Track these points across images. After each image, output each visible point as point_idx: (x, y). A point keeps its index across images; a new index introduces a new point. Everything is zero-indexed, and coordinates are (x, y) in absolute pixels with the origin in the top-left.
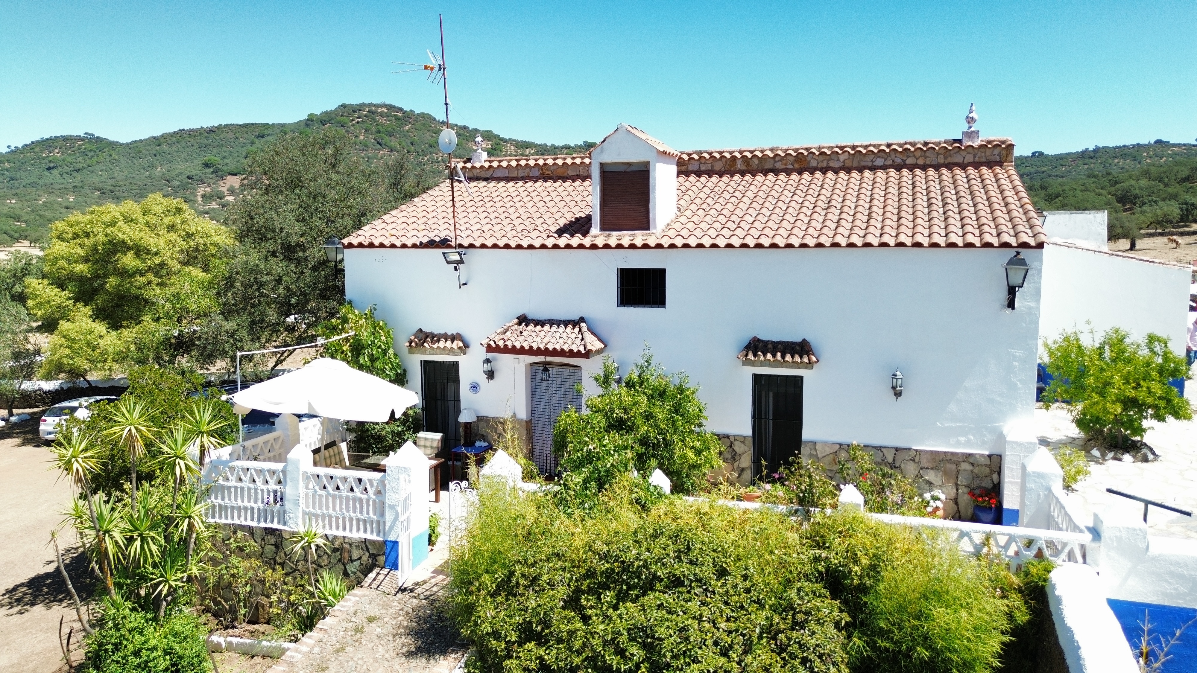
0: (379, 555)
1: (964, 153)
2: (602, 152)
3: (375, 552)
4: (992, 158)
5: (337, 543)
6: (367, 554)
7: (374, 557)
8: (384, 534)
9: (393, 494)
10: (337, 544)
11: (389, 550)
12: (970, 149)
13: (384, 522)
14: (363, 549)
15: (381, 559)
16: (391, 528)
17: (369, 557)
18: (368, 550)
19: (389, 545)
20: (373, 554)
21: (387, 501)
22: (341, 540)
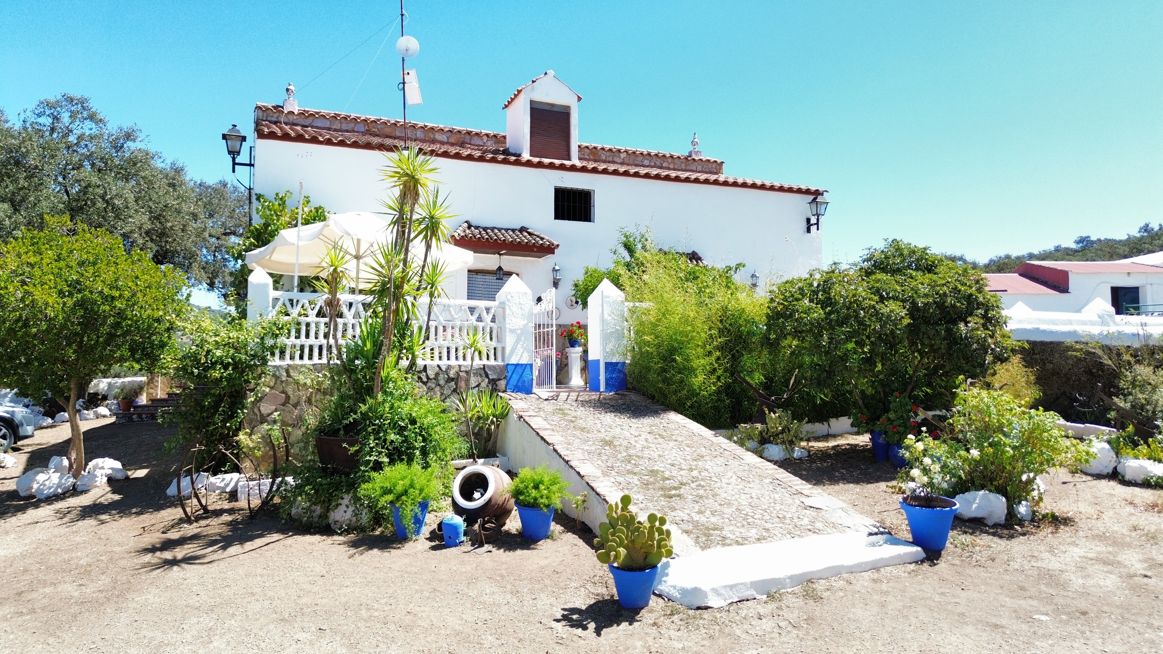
0: (500, 379)
1: (696, 164)
2: (533, 89)
3: (495, 377)
4: (712, 170)
5: (452, 372)
6: (487, 380)
7: (493, 382)
8: (503, 360)
9: (513, 319)
10: (452, 374)
11: (510, 374)
12: (700, 162)
13: (503, 349)
14: (481, 376)
15: (502, 383)
16: (513, 351)
17: (489, 383)
18: (487, 376)
19: (511, 369)
20: (493, 380)
21: (507, 326)
22: (457, 369)
